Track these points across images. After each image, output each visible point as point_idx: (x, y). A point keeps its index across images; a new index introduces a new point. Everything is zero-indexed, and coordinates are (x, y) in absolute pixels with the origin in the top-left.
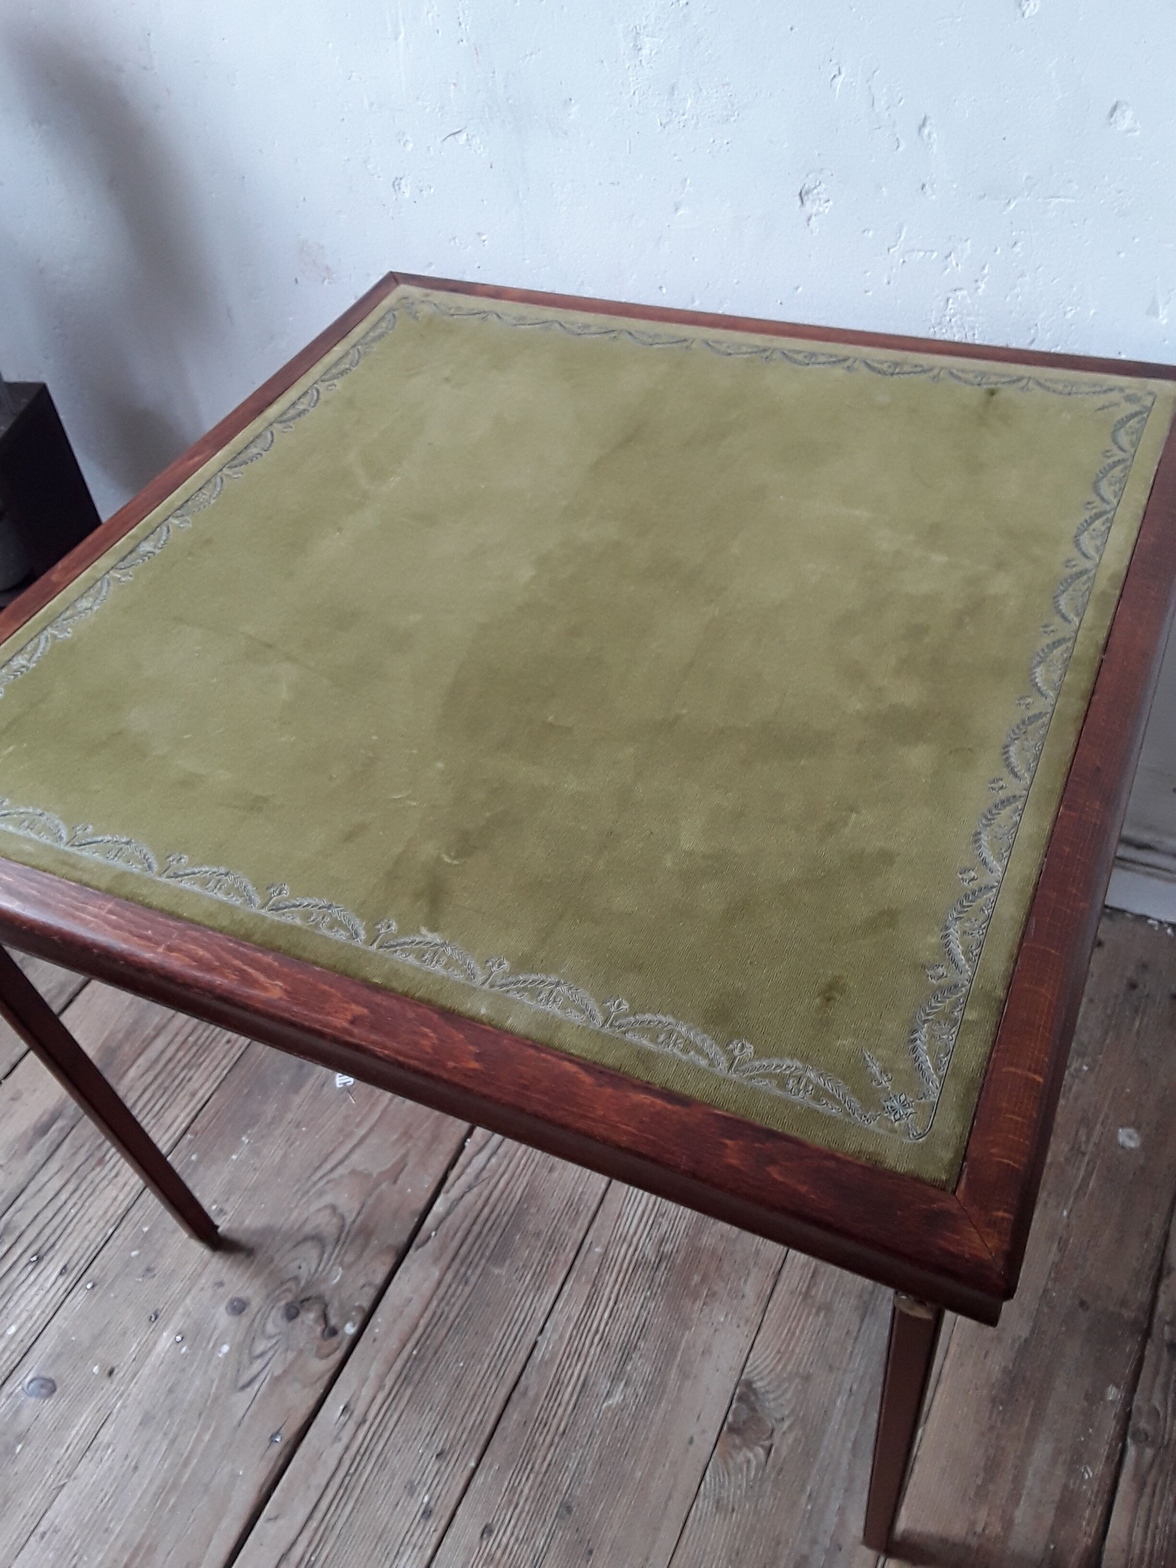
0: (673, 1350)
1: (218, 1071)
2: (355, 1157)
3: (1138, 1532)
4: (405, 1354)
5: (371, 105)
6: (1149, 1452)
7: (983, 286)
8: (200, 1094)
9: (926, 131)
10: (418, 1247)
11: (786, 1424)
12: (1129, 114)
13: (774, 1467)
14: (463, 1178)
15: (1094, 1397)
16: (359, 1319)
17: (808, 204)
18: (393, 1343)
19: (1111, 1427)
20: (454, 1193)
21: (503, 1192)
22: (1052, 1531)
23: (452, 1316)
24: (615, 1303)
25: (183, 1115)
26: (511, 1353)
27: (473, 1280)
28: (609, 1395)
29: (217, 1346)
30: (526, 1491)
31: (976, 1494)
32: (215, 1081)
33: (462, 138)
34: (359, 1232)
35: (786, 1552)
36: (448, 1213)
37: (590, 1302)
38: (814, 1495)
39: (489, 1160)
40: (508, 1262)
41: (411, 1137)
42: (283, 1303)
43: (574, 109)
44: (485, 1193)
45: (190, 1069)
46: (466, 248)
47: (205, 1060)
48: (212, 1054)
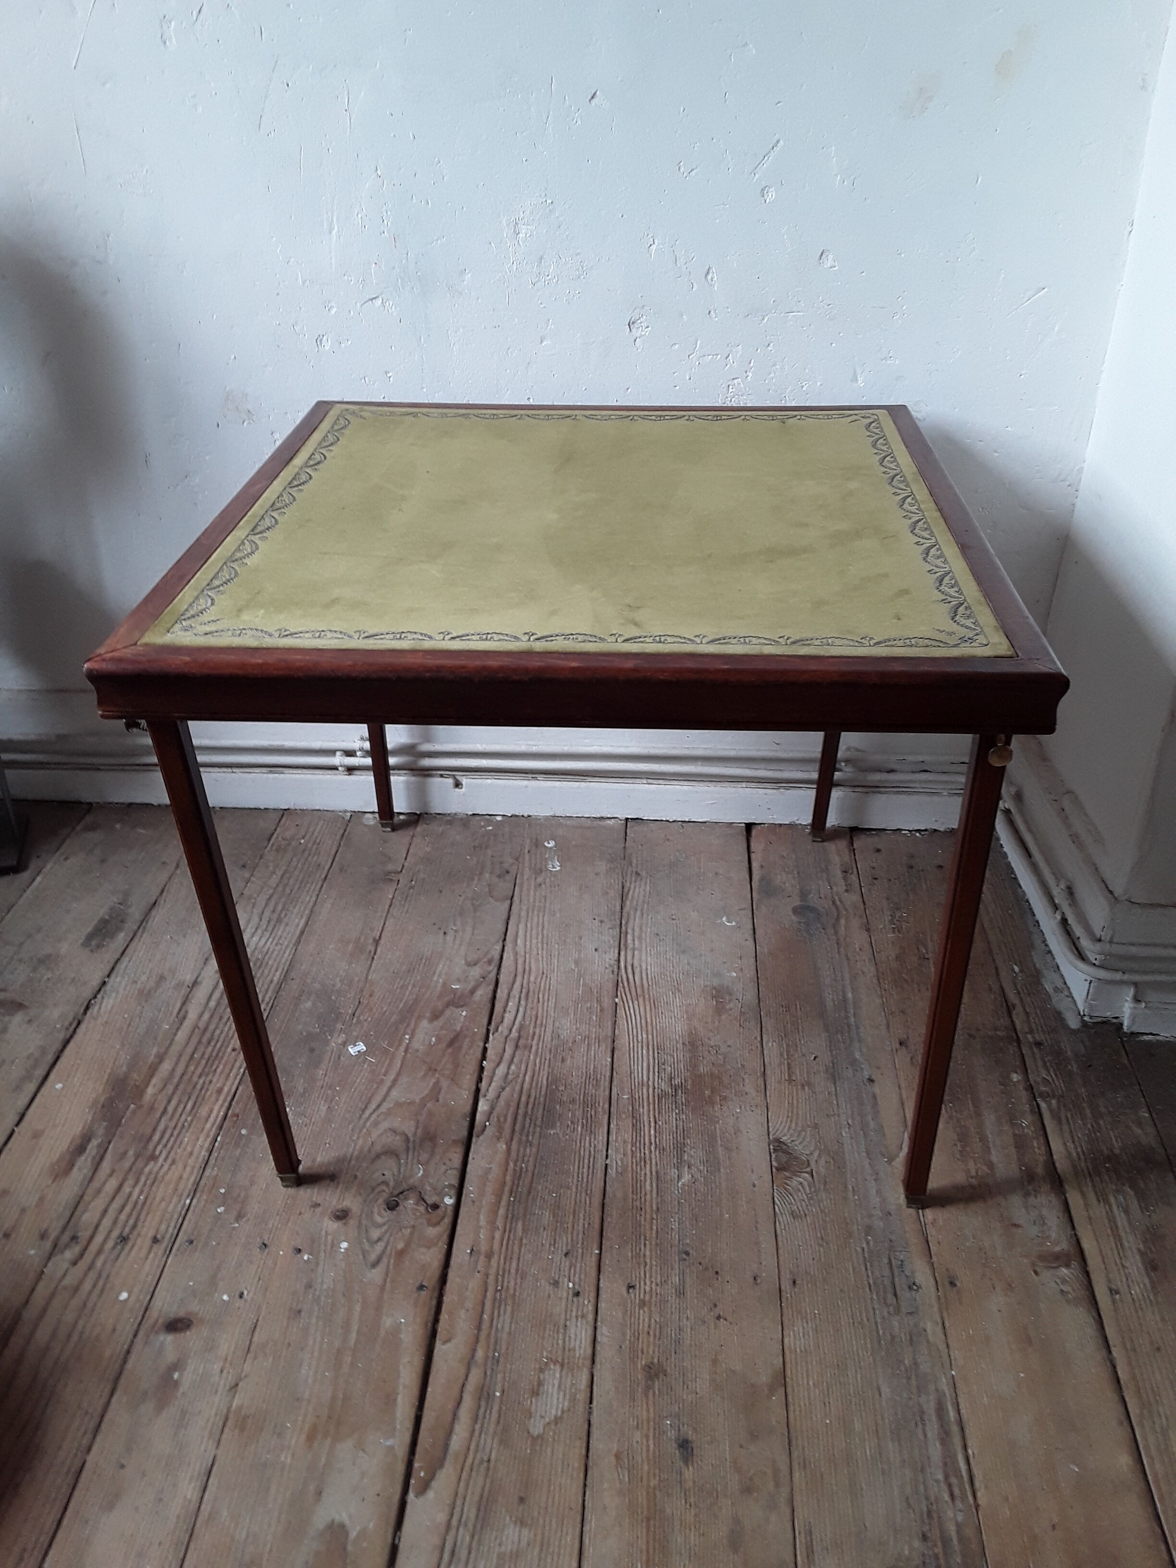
0: (713, 1138)
1: (235, 1071)
2: (394, 1093)
3: (1070, 1145)
4: (504, 1203)
5: (304, 282)
6: (1054, 1102)
7: (750, 375)
8: (226, 1089)
9: (709, 277)
10: (478, 1136)
11: (816, 1154)
12: (831, 257)
13: (819, 1181)
14: (493, 1084)
15: (1005, 1082)
16: (453, 1192)
17: (634, 330)
18: (489, 1198)
19: (1024, 1095)
20: (491, 1094)
21: (531, 1084)
22: (1019, 1160)
23: (530, 1168)
24: (656, 1123)
25: (216, 1108)
26: (590, 1176)
27: (535, 1142)
28: (679, 1178)
29: (335, 1245)
30: (648, 1253)
31: (962, 1155)
32: (235, 1078)
33: (379, 301)
34: (422, 1140)
35: (855, 1228)
36: (493, 1108)
37: (636, 1127)
38: (856, 1189)
39: (509, 1068)
40: (558, 1124)
41: (436, 1070)
42: (381, 1201)
43: (468, 277)
44: (518, 1088)
45: (207, 1075)
46: (374, 384)
47: (218, 1067)
48: (223, 1061)
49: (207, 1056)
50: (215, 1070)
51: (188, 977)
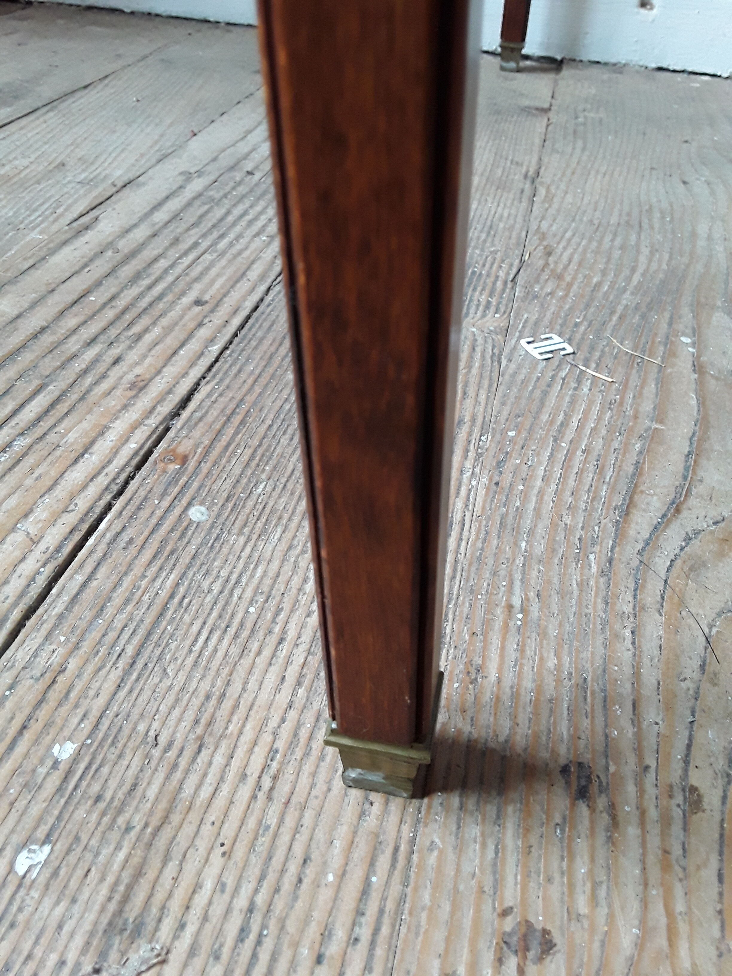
47: (146, 330)
48: (165, 322)
49: (120, 303)
50: (139, 337)
51: (119, 173)
